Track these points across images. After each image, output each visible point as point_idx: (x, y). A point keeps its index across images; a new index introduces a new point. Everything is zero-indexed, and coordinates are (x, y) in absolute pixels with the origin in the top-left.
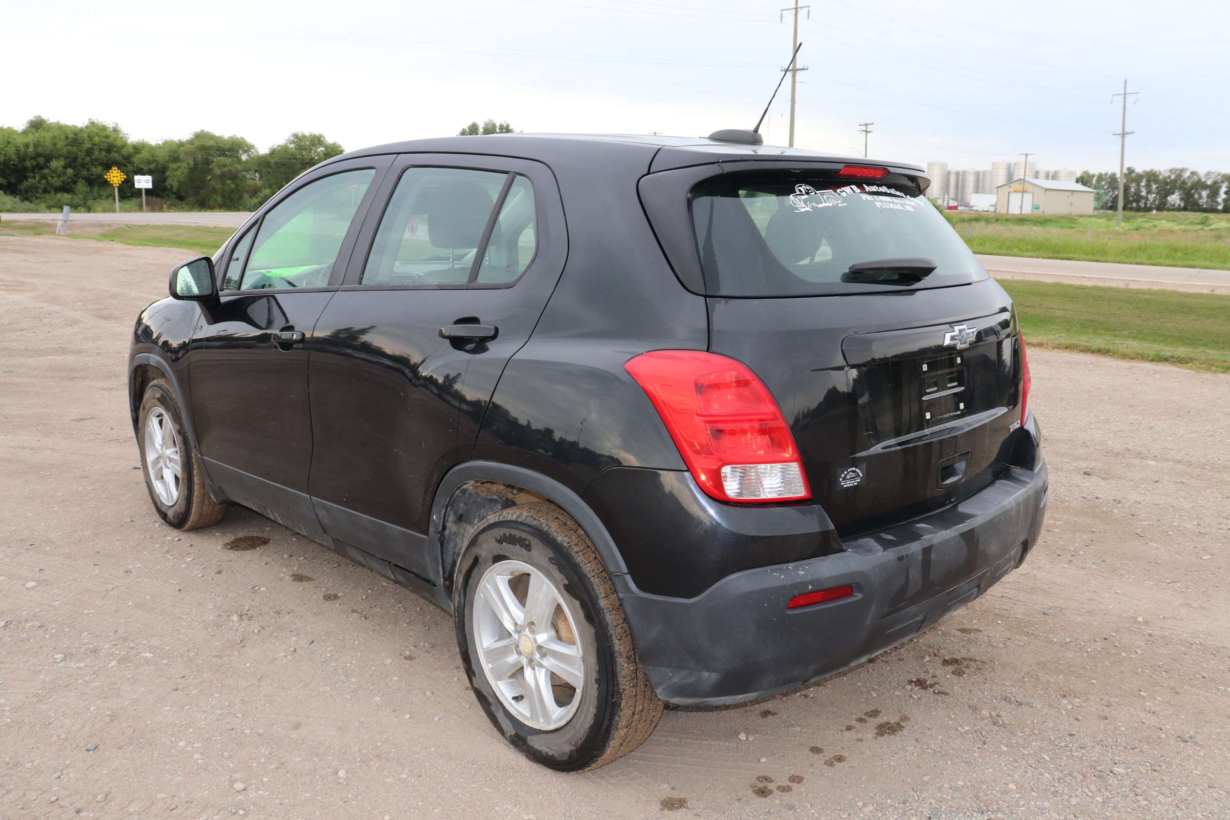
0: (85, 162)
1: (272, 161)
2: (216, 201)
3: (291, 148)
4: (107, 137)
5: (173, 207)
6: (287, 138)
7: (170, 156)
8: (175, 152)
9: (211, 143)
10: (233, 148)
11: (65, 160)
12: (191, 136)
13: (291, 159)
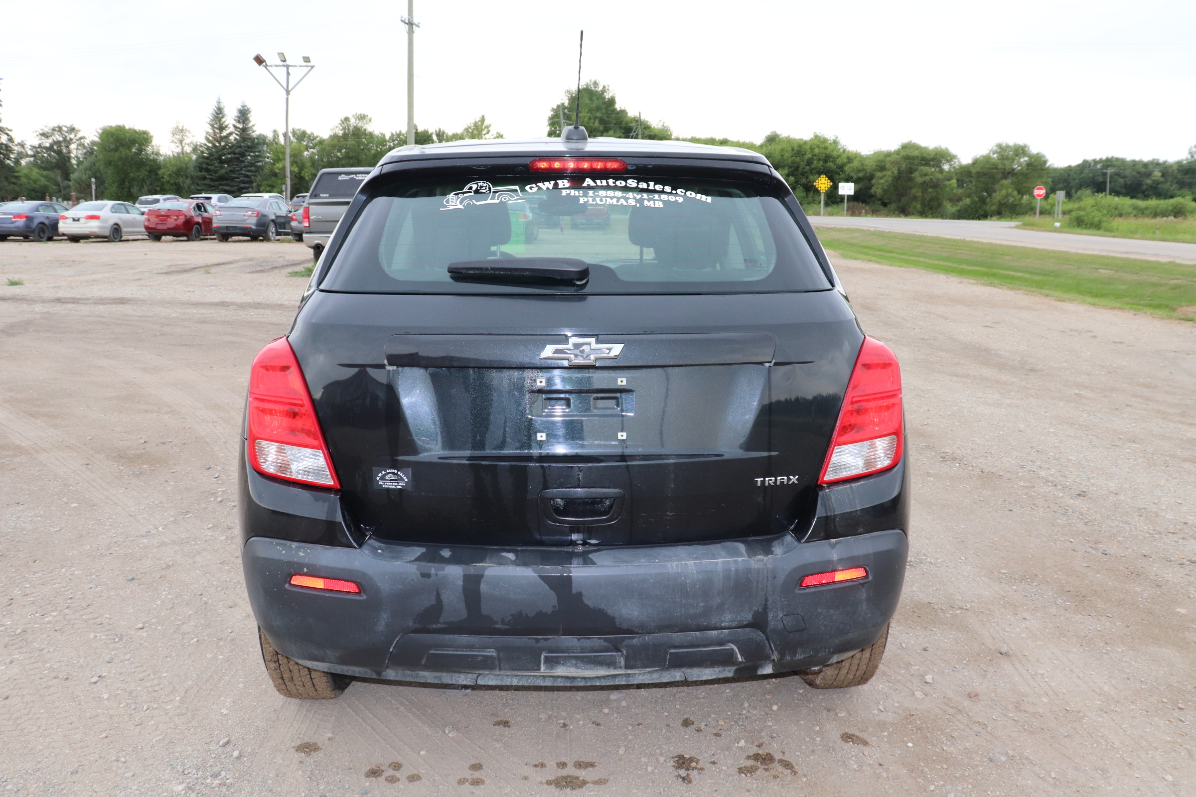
0: (805, 170)
1: (974, 171)
2: (915, 208)
3: (994, 158)
4: (826, 148)
5: (875, 212)
6: (990, 148)
7: (877, 166)
8: (882, 162)
9: (916, 153)
10: (937, 158)
11: (789, 169)
12: (898, 147)
13: (993, 169)
